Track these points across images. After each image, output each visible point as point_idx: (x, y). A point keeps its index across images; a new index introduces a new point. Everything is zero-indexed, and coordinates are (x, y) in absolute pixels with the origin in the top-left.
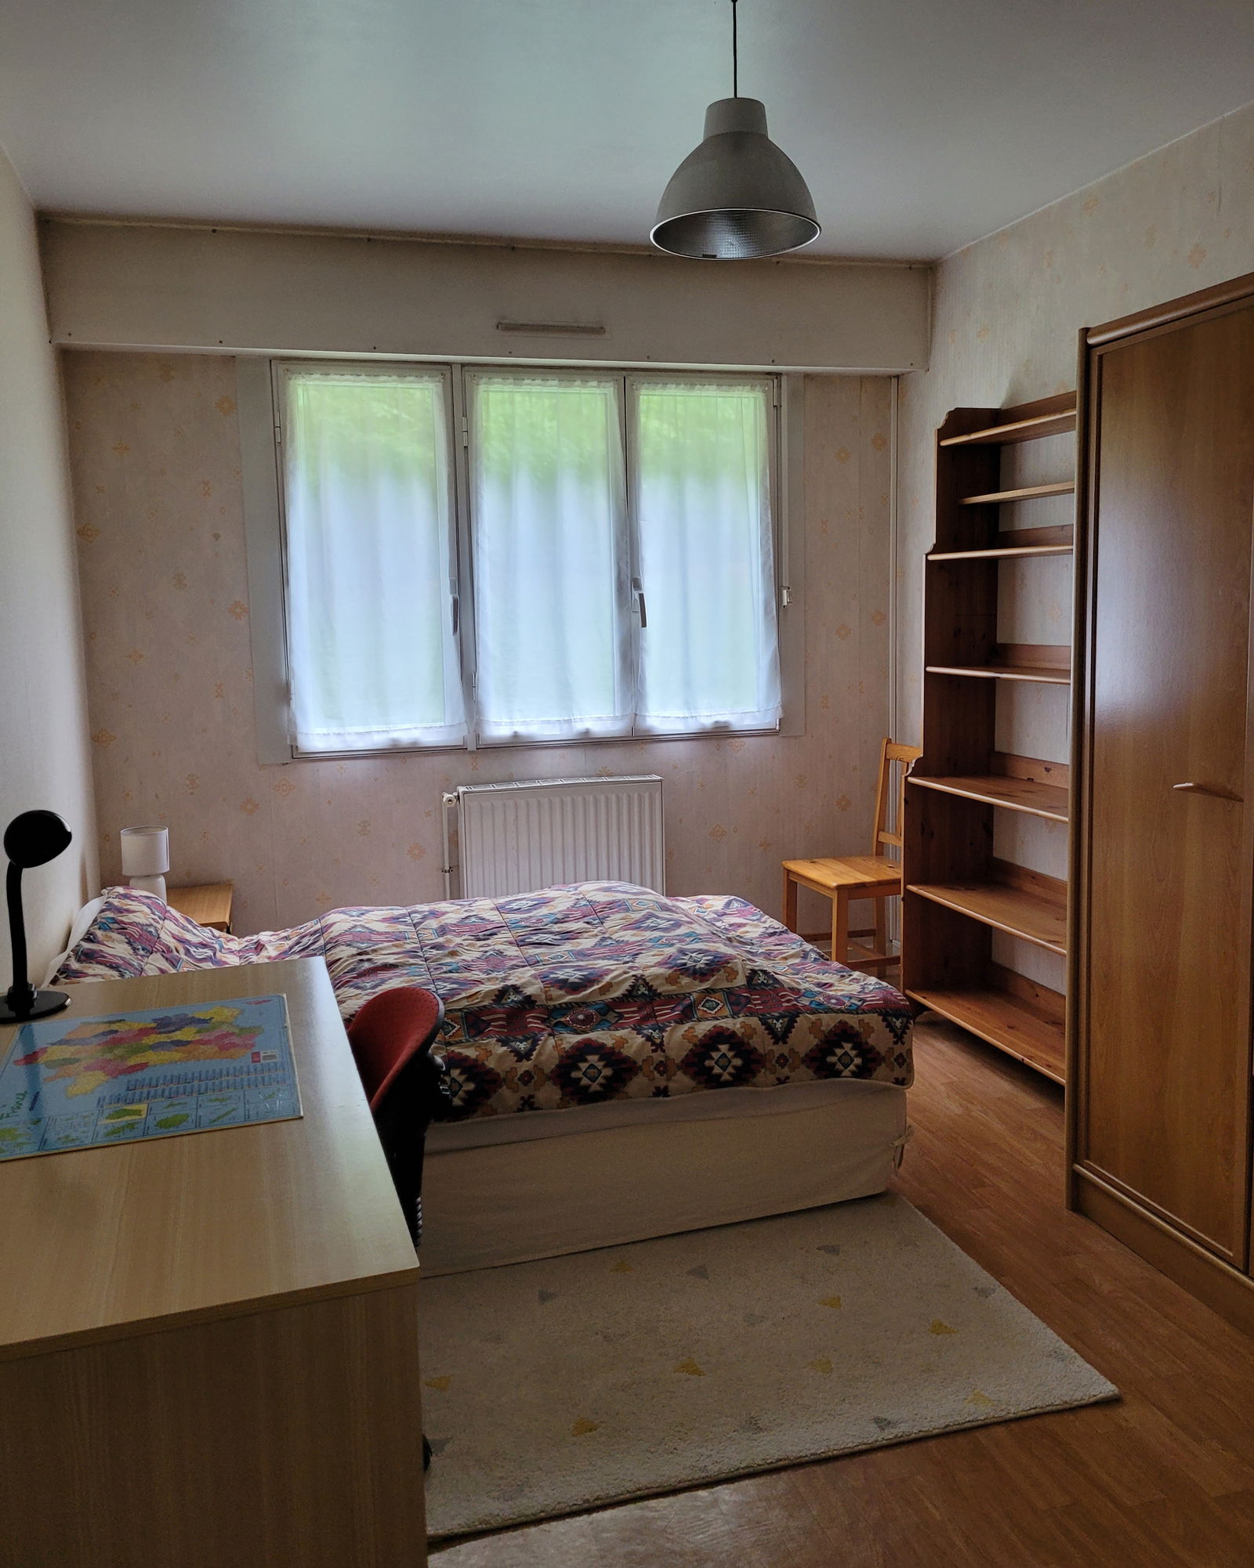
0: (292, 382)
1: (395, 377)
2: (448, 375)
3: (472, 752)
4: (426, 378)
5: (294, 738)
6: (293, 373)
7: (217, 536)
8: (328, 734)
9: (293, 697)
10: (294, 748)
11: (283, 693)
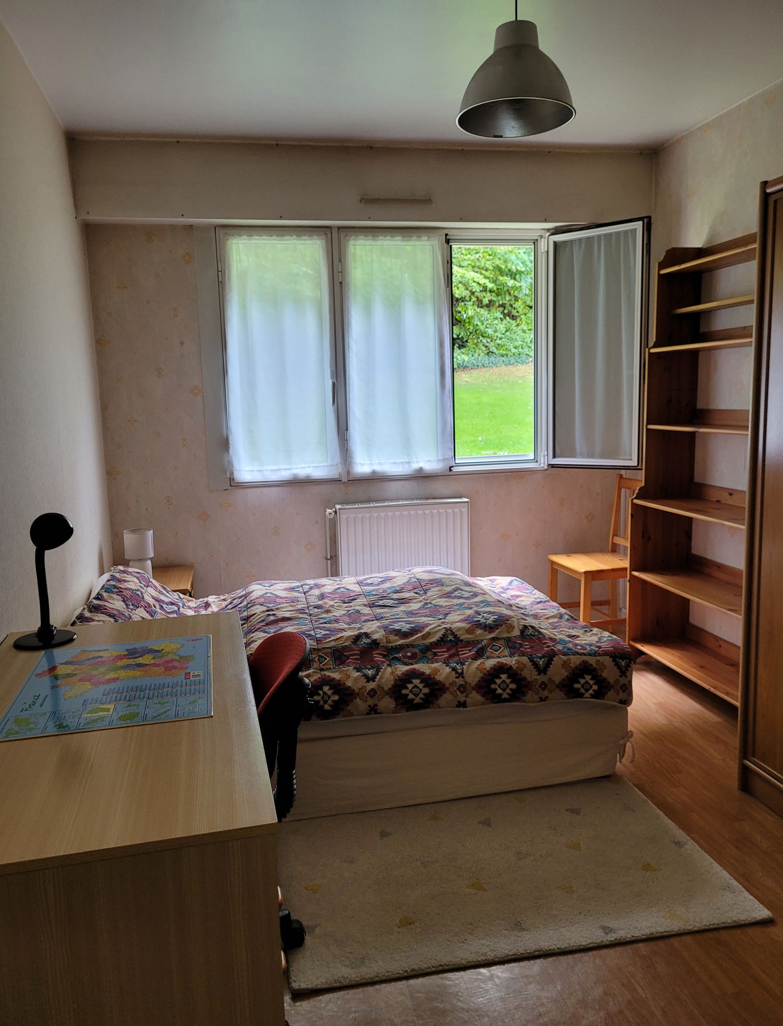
0: (229, 242)
1: (295, 237)
2: (329, 235)
3: (345, 483)
4: (315, 237)
5: (232, 473)
6: (229, 235)
7: (182, 343)
8: (253, 471)
9: (231, 446)
10: (232, 479)
11: (225, 444)
